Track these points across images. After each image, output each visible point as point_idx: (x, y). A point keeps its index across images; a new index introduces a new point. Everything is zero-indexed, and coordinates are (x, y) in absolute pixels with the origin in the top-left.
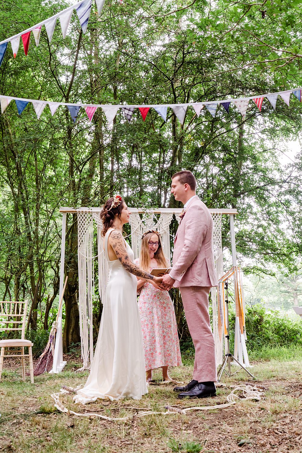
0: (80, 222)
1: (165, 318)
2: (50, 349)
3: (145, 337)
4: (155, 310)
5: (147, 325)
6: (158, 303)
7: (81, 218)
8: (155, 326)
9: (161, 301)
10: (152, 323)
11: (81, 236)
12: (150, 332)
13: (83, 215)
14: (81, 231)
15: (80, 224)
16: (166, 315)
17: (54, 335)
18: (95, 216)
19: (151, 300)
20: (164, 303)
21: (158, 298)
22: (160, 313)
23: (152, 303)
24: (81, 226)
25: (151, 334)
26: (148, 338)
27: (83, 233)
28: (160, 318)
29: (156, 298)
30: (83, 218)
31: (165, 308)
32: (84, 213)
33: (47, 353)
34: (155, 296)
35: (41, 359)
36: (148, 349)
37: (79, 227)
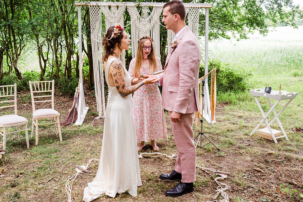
0: (91, 14)
1: (153, 107)
2: (75, 107)
3: (137, 120)
4: (144, 102)
5: (138, 112)
6: (148, 97)
7: (92, 10)
8: (144, 113)
9: (150, 95)
10: (142, 111)
11: (93, 24)
12: (140, 117)
13: (93, 8)
14: (93, 21)
15: (92, 15)
16: (154, 105)
17: (77, 96)
18: (103, 9)
19: (142, 94)
20: (152, 96)
21: (148, 93)
22: (148, 104)
23: (143, 96)
24: (93, 17)
25: (141, 118)
26: (138, 121)
27: (94, 23)
28: (148, 108)
29: (146, 92)
30: (93, 10)
31: (153, 100)
32: (94, 7)
33: (73, 109)
34: (145, 91)
35: (69, 113)
36: (138, 128)
37: (91, 17)
